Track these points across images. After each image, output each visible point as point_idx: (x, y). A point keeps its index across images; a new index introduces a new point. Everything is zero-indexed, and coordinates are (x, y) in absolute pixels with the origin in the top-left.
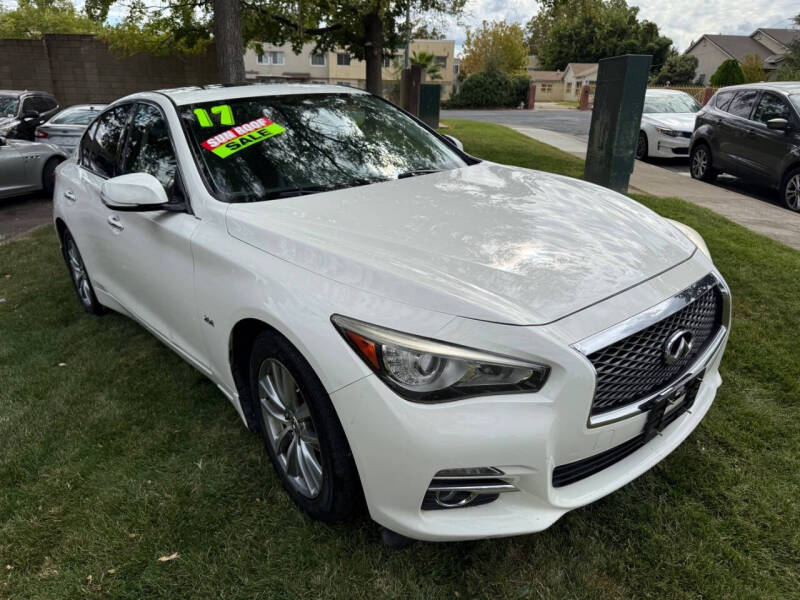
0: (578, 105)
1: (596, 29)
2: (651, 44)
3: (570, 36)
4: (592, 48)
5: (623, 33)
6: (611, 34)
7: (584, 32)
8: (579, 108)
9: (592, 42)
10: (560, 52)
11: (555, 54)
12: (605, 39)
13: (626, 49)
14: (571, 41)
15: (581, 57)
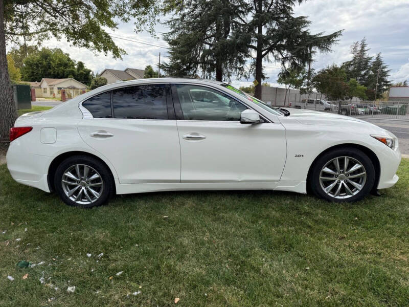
0: (61, 99)
1: (51, 62)
2: (82, 71)
3: (36, 64)
4: (51, 71)
5: (66, 65)
6: (60, 65)
7: (45, 63)
8: (61, 101)
9: (50, 68)
10: (33, 72)
11: (30, 73)
12: (57, 67)
13: (70, 73)
14: (38, 67)
15: (46, 75)
